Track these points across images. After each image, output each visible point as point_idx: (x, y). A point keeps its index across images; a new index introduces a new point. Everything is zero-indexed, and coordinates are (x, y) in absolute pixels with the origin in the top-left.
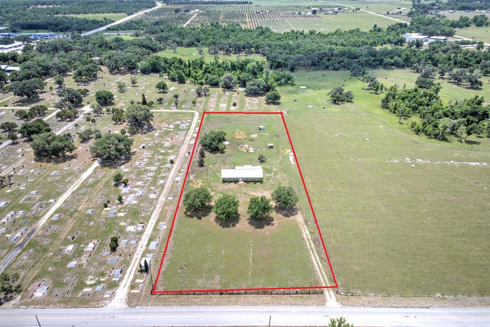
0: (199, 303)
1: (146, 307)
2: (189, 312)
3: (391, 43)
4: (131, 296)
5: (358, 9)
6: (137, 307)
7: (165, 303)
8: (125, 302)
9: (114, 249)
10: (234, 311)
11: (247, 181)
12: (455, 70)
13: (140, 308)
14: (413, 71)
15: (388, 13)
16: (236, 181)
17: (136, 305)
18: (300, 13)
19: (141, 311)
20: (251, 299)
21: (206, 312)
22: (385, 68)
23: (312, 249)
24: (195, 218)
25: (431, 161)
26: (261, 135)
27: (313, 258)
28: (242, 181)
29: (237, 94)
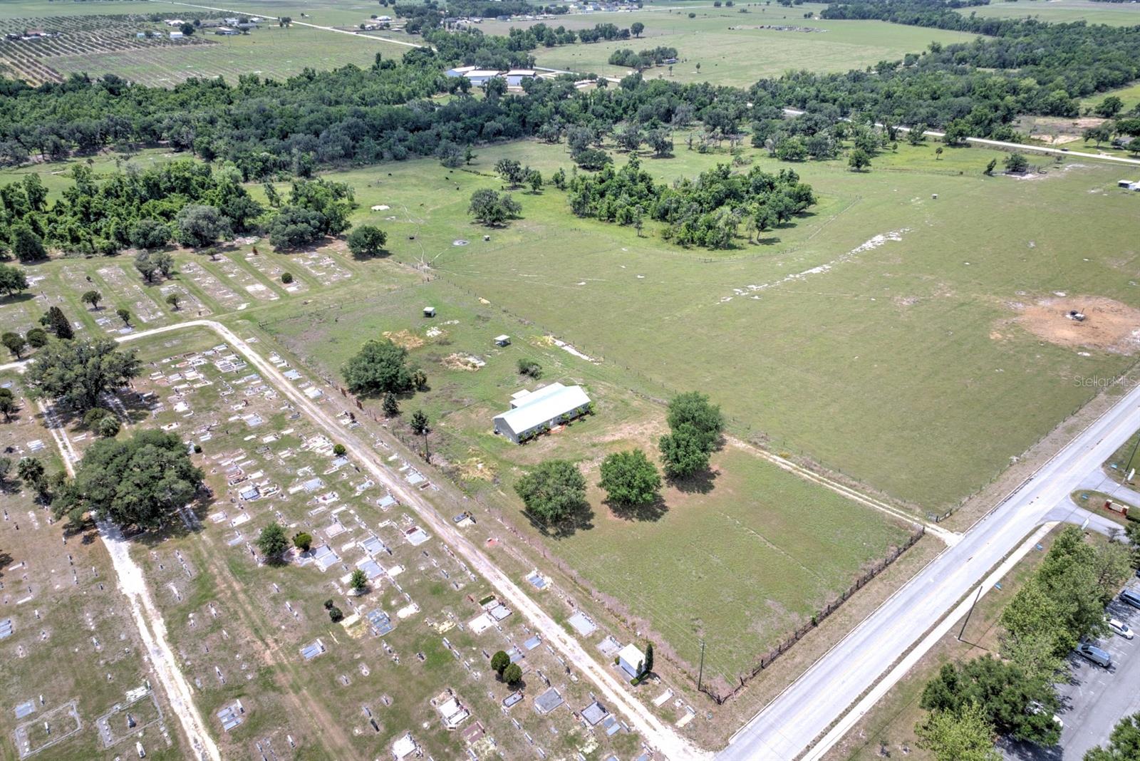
0: (808, 660)
1: (745, 730)
2: (817, 684)
3: (444, 91)
4: (693, 735)
5: (287, 20)
6: (732, 741)
7: (764, 700)
8: (698, 750)
9: (516, 683)
10: (871, 635)
11: (563, 421)
12: (620, 129)
13: (738, 740)
14: (544, 140)
15: (363, 27)
16: (544, 430)
17: (726, 739)
18: (149, 35)
19: (747, 741)
20: (863, 601)
21: (837, 666)
22: (491, 142)
23: (821, 480)
24: (578, 531)
25: (769, 284)
26: (445, 327)
27: (841, 492)
28: (554, 424)
29: (252, 254)
